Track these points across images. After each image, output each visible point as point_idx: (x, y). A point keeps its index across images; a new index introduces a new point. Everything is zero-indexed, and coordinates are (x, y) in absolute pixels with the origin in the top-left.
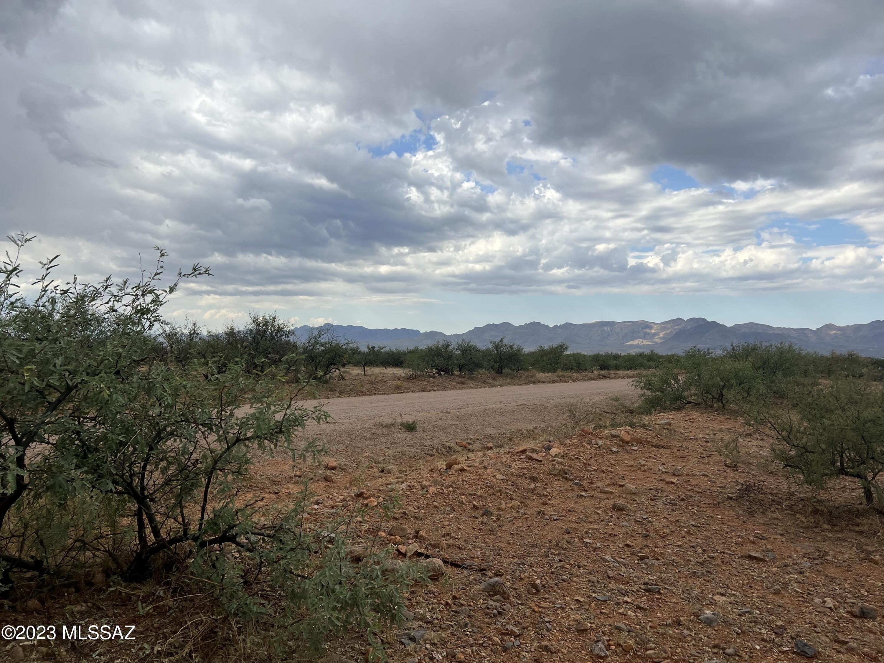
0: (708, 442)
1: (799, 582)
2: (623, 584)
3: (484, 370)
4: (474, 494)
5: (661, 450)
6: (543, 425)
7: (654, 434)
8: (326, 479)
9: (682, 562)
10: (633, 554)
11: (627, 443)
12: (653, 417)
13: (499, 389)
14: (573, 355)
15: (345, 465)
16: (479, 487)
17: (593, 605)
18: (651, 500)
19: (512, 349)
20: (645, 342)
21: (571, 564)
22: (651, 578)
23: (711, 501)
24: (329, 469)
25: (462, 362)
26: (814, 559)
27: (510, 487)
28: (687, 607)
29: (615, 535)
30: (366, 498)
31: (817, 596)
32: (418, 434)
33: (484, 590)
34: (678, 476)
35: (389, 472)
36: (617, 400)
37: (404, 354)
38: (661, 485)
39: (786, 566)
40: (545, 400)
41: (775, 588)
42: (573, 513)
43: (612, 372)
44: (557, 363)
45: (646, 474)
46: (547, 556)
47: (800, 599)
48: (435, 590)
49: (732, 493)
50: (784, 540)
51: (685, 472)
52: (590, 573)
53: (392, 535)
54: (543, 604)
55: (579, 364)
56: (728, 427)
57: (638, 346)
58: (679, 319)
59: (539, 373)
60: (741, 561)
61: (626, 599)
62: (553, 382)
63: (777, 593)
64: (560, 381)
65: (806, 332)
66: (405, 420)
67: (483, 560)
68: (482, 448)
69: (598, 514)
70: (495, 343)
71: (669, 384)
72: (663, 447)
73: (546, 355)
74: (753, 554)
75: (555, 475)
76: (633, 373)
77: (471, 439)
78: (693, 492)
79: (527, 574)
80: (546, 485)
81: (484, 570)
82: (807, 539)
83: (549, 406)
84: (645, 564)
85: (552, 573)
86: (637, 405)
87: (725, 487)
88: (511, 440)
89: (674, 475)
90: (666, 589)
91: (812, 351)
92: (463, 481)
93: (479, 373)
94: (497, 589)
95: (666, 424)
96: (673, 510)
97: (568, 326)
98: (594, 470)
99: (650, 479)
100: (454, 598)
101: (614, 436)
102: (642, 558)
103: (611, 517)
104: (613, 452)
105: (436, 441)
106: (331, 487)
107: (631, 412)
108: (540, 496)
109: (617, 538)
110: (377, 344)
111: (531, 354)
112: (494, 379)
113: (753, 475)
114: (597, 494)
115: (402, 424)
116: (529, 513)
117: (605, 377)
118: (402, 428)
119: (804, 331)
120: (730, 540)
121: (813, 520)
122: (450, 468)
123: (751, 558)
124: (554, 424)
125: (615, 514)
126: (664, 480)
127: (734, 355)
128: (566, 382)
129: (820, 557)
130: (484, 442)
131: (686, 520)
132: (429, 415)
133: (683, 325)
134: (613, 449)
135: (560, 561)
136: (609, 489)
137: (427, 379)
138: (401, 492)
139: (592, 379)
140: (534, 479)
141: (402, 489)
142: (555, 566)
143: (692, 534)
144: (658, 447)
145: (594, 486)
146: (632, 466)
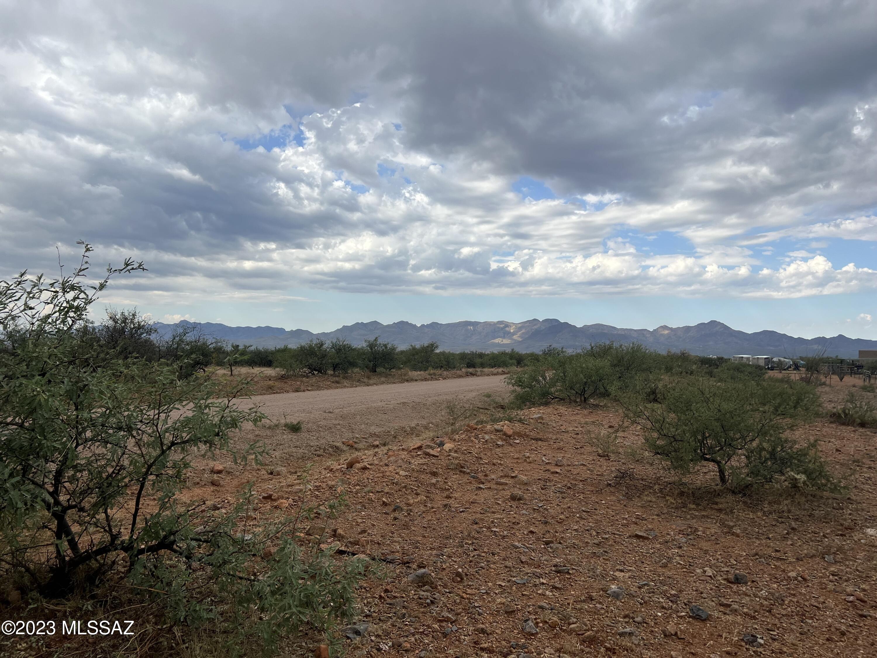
0: (578, 434)
1: (680, 556)
2: (536, 568)
3: (358, 369)
4: (382, 491)
5: (540, 443)
6: (424, 422)
7: (531, 428)
8: (213, 483)
9: (581, 544)
10: (538, 539)
11: (510, 436)
12: (526, 411)
13: (375, 387)
14: (443, 353)
15: (232, 468)
16: (384, 484)
17: (514, 588)
18: (542, 489)
19: (386, 348)
20: (506, 341)
21: (485, 552)
22: (558, 560)
23: (593, 488)
24: (214, 473)
25: (337, 361)
26: (688, 535)
27: (414, 483)
28: (594, 584)
29: (518, 523)
30: (275, 500)
31: (697, 567)
32: (303, 435)
33: (412, 582)
34: (560, 466)
35: (279, 474)
36: (489, 396)
37: (272, 353)
38: (547, 475)
39: (667, 542)
40: (422, 397)
41: (663, 562)
42: (476, 505)
43: (479, 370)
44: (427, 362)
45: (532, 465)
46: (462, 546)
47: (685, 570)
48: (365, 585)
49: (610, 480)
50: (660, 519)
51: (565, 462)
52: (504, 559)
53: (310, 535)
54: (469, 591)
55: (448, 362)
56: (592, 420)
57: (498, 345)
58: (535, 320)
59: (411, 371)
60: (630, 540)
61: (542, 580)
62: (426, 380)
63: (665, 566)
64: (432, 379)
65: (645, 333)
66: (288, 421)
67: (403, 553)
68: (368, 446)
69: (499, 504)
70: (369, 342)
71: (538, 381)
72: (540, 440)
73: (417, 354)
74: (640, 534)
75: (452, 469)
76: (497, 370)
77: (357, 438)
78: (576, 481)
79: (448, 564)
80: (446, 479)
81: (408, 563)
82: (678, 518)
83: (428, 404)
84: (551, 548)
85: (471, 562)
86: (507, 401)
87: (602, 475)
88: (395, 437)
89: (556, 465)
90: (573, 569)
91: (652, 350)
92: (368, 479)
93: (353, 372)
94: (426, 579)
95: (539, 418)
96: (563, 498)
97: (434, 325)
98: (486, 464)
99: (537, 470)
100: (386, 591)
101: (497, 431)
102: (547, 543)
103: (511, 506)
104: (499, 446)
105: (323, 441)
106: (219, 492)
107: (502, 407)
108: (443, 490)
109: (520, 525)
110: (242, 343)
111: (402, 352)
112: (369, 378)
113: (623, 464)
114: (494, 486)
115: (286, 425)
116: (436, 506)
117: (472, 374)
118: (286, 429)
119: (643, 332)
120: (617, 523)
121: (680, 501)
122: (351, 467)
123: (638, 537)
124: (434, 421)
125: (514, 504)
126: (549, 470)
127: (592, 354)
128: (437, 379)
129: (692, 533)
130: (370, 440)
131: (576, 506)
132: (312, 416)
133: (539, 325)
134: (499, 443)
135: (475, 550)
136: (503, 480)
137: (300, 379)
138: (309, 493)
139: (460, 376)
140: (434, 474)
141: (310, 490)
142: (472, 555)
143: (584, 519)
144: (537, 440)
145: (489, 478)
146: (518, 458)
